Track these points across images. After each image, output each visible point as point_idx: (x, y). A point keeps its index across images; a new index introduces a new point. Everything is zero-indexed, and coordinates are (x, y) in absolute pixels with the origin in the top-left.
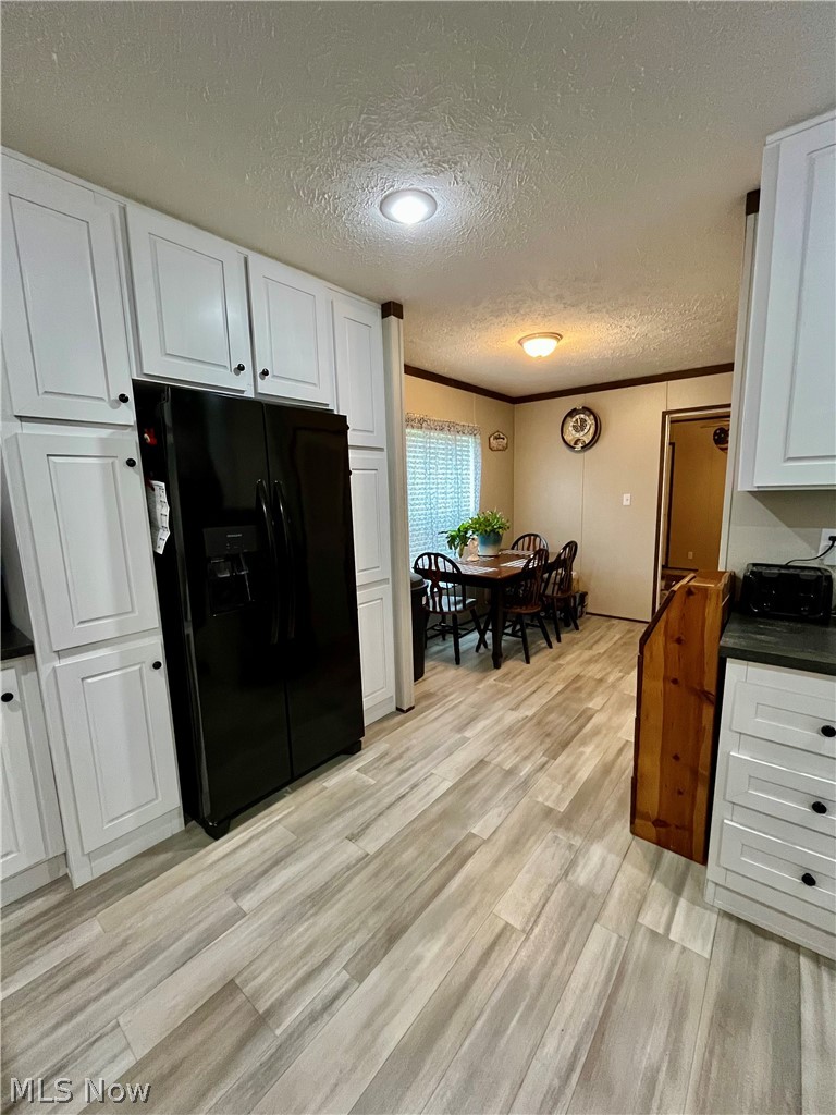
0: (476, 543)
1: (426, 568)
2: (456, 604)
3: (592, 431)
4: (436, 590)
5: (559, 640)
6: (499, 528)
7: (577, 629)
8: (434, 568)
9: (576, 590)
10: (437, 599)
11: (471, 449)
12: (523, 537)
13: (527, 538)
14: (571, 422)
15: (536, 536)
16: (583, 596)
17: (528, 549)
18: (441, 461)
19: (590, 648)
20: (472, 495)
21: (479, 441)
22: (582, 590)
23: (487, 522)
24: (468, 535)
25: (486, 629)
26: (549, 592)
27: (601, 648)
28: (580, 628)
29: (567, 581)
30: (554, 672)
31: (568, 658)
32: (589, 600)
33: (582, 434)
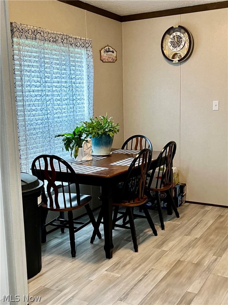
0: (89, 145)
1: (43, 168)
2: (71, 201)
3: (187, 46)
4: (52, 189)
5: (163, 228)
6: (110, 130)
7: (178, 216)
8: (49, 169)
9: (177, 183)
10: (53, 197)
11: (84, 60)
12: (132, 138)
13: (134, 139)
14: (169, 39)
15: (142, 137)
16: (182, 187)
17: (136, 149)
18: (55, 71)
19: (189, 234)
20: (86, 102)
21: (90, 53)
22: (181, 181)
23: (99, 126)
24: (82, 138)
25: (99, 222)
26: (153, 186)
27: (198, 233)
28: (180, 216)
29: (169, 175)
30: (158, 258)
31: (171, 244)
32: (187, 191)
33: (178, 49)
